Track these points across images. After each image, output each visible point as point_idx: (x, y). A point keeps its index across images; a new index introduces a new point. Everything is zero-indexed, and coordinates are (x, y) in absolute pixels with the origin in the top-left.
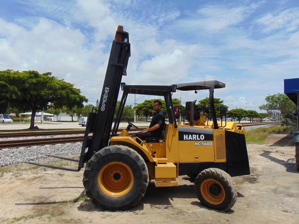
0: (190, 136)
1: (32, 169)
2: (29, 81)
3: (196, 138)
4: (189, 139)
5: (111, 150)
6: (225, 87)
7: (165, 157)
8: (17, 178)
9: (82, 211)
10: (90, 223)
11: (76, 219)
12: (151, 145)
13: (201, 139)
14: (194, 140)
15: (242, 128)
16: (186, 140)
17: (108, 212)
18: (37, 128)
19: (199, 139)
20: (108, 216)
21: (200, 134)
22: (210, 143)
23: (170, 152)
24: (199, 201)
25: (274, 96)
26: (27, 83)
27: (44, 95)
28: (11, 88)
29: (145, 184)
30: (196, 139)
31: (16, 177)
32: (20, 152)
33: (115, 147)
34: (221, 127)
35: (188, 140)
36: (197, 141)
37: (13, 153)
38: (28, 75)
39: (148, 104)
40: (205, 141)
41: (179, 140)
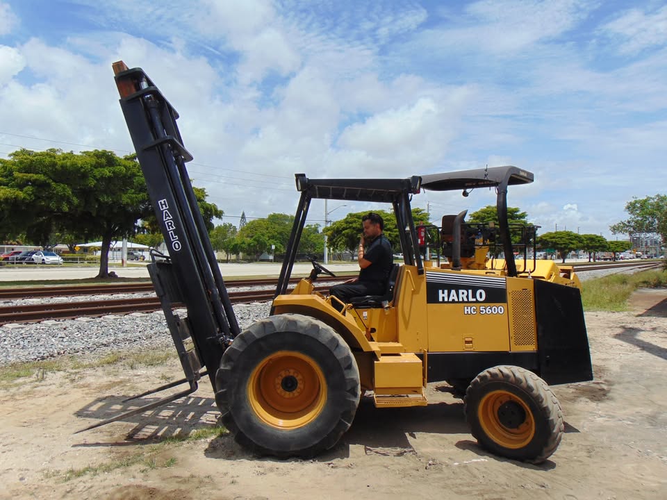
0: (453, 292)
1: (105, 365)
2: (97, 172)
3: (467, 297)
4: (450, 300)
5: (276, 324)
6: (533, 181)
7: (396, 340)
8: (75, 384)
9: (214, 460)
10: (232, 486)
11: (202, 475)
12: (365, 314)
13: (479, 299)
14: (463, 302)
15: (572, 275)
16: (443, 302)
17: (271, 462)
18: (113, 276)
19: (474, 300)
20: (271, 470)
21: (475, 289)
22: (498, 309)
23: (406, 327)
24: (475, 441)
25: (646, 201)
26: (91, 178)
27: (128, 204)
28: (60, 188)
29: (351, 400)
30: (466, 300)
31: (73, 381)
32: (79, 329)
33: (285, 318)
34: (524, 272)
35: (448, 302)
36: (469, 305)
37: (65, 329)
38: (93, 161)
39: (355, 222)
40: (486, 304)
41: (428, 303)
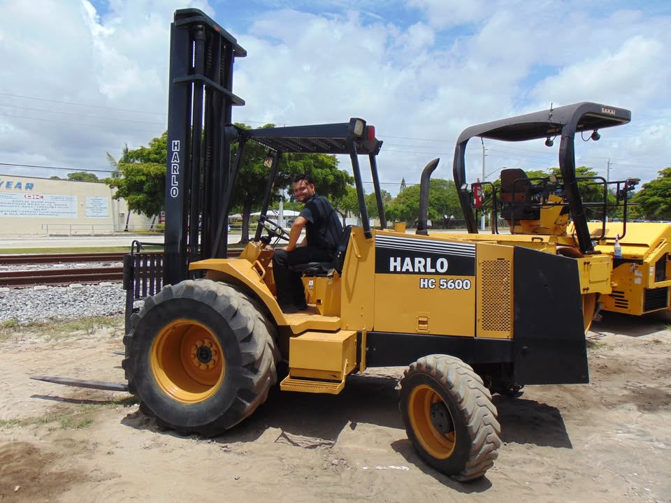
0: (408, 260)
3: (425, 266)
4: (404, 270)
6: (630, 120)
7: (337, 315)
11: (94, 441)
12: (311, 282)
13: (439, 270)
14: (419, 273)
16: (395, 272)
19: (434, 271)
20: (159, 445)
21: (434, 258)
22: (464, 283)
23: (350, 300)
29: (249, 376)
30: (422, 270)
35: (401, 272)
40: (448, 277)
41: (376, 272)
